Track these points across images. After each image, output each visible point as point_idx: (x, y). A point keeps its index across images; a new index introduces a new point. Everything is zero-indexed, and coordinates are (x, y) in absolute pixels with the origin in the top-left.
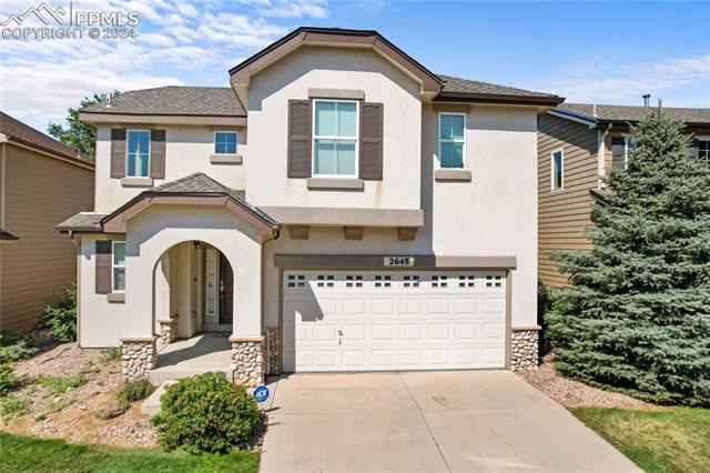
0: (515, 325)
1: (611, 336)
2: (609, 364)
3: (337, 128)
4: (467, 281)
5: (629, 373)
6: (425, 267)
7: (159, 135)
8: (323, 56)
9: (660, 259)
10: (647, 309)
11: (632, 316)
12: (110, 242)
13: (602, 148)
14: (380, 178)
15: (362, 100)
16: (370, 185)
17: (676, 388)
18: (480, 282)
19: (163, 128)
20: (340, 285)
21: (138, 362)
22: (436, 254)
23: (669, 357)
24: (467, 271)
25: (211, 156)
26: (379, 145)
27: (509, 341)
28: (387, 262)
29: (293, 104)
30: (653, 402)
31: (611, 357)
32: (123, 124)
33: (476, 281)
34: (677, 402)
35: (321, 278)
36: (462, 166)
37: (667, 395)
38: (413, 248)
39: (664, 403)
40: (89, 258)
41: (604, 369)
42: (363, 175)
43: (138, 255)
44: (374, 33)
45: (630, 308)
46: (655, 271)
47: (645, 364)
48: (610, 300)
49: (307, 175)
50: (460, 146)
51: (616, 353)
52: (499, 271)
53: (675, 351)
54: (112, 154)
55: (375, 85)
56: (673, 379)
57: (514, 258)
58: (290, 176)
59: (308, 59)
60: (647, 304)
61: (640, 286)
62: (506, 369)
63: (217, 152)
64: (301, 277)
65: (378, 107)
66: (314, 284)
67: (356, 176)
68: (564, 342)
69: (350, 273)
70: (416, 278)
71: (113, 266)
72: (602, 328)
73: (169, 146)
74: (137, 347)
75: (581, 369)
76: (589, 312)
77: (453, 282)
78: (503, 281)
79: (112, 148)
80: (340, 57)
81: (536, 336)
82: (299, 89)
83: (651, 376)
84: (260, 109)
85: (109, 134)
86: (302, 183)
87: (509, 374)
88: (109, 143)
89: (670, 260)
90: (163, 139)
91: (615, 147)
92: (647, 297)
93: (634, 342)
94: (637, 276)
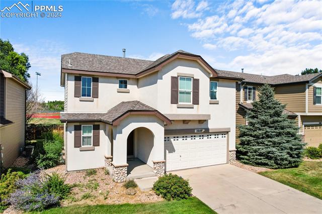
0: (230, 149)
1: (262, 151)
2: (261, 159)
3: (186, 87)
4: (217, 136)
5: (267, 161)
6: (206, 132)
7: (96, 80)
8: (182, 62)
9: (273, 129)
10: (271, 143)
11: (267, 145)
12: (81, 125)
13: (242, 90)
14: (198, 104)
15: (193, 78)
16: (195, 106)
17: (280, 164)
18: (220, 136)
19: (97, 77)
20: (180, 139)
21: (122, 174)
22: (209, 128)
23: (279, 156)
24: (217, 133)
25: (118, 89)
26: (198, 93)
27: (228, 155)
28: (196, 131)
29: (173, 78)
30: (273, 169)
31: (262, 157)
32: (80, 74)
33: (219, 136)
34: (279, 168)
35: (174, 137)
36: (216, 99)
37: (277, 166)
38: (203, 126)
39: (276, 169)
40: (71, 133)
41: (260, 161)
42: (194, 103)
43: (122, 133)
44: (200, 56)
45: (266, 143)
46: (273, 132)
47: (270, 158)
48: (260, 140)
49: (177, 103)
50: (216, 92)
51: (264, 156)
52: (226, 132)
53: (280, 154)
54: (75, 87)
55: (197, 73)
56: (279, 162)
57: (230, 128)
58: (172, 103)
59: (177, 62)
60: (271, 141)
61: (268, 136)
62: (227, 163)
63: (119, 87)
64: (168, 138)
65: (198, 80)
66: (172, 140)
67: (191, 103)
68: (245, 154)
69: (183, 135)
70: (203, 136)
71: (82, 136)
72: (259, 149)
73: (100, 84)
74: (121, 168)
75: (251, 161)
76: (252, 144)
77: (213, 137)
78: (226, 136)
79: (75, 84)
80: (187, 62)
81: (235, 152)
82: (174, 72)
83: (273, 161)
84: (162, 79)
85: (74, 78)
86: (175, 105)
87: (228, 165)
88: (73, 82)
89: (275, 129)
90: (98, 82)
91: (245, 90)
92: (269, 139)
93: (269, 152)
94: (267, 133)
